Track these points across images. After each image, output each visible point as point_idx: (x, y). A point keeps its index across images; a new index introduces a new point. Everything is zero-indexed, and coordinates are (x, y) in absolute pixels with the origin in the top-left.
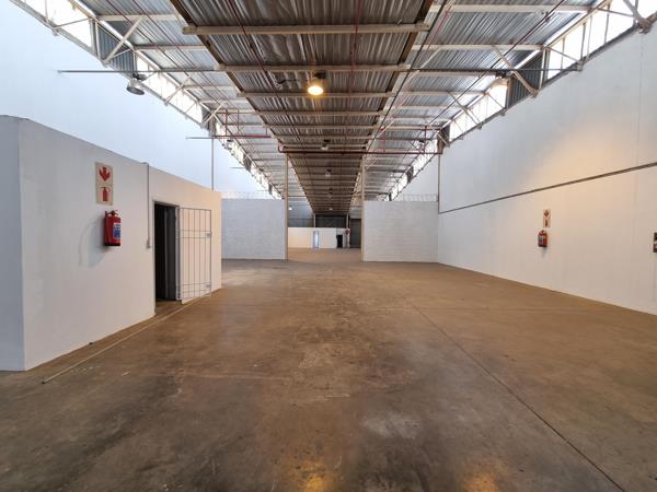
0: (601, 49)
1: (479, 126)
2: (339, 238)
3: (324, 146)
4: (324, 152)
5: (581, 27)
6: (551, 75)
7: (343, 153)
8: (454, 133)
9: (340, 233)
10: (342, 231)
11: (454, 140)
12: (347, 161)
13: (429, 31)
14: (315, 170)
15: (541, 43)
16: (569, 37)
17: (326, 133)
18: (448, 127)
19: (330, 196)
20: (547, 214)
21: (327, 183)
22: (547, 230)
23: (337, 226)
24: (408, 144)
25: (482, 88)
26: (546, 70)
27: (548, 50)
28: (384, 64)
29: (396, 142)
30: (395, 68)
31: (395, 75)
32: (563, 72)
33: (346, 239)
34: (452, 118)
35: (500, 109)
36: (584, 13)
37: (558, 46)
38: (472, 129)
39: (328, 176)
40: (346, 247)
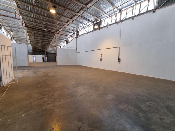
0: (111, 24)
1: (87, 33)
2: (43, 58)
3: (45, 28)
4: (45, 31)
5: (107, 19)
6: (102, 26)
7: (50, 32)
8: (80, 33)
9: (43, 57)
10: (44, 56)
11: (81, 35)
12: (50, 35)
13: (88, 9)
14: (37, 35)
15: (101, 19)
16: (105, 20)
17: (46, 24)
18: (79, 31)
19: (41, 45)
20: (102, 54)
21: (40, 40)
22: (102, 57)
23: (42, 55)
24: (68, 33)
25: (88, 25)
26: (101, 25)
27: (102, 21)
28: (74, 11)
29: (65, 32)
30: (76, 13)
31: (75, 15)
32: (104, 27)
33: (46, 59)
34: (80, 29)
35: (92, 30)
36: (108, 16)
37: (103, 21)
38: (85, 33)
39: (43, 38)
40: (46, 61)
